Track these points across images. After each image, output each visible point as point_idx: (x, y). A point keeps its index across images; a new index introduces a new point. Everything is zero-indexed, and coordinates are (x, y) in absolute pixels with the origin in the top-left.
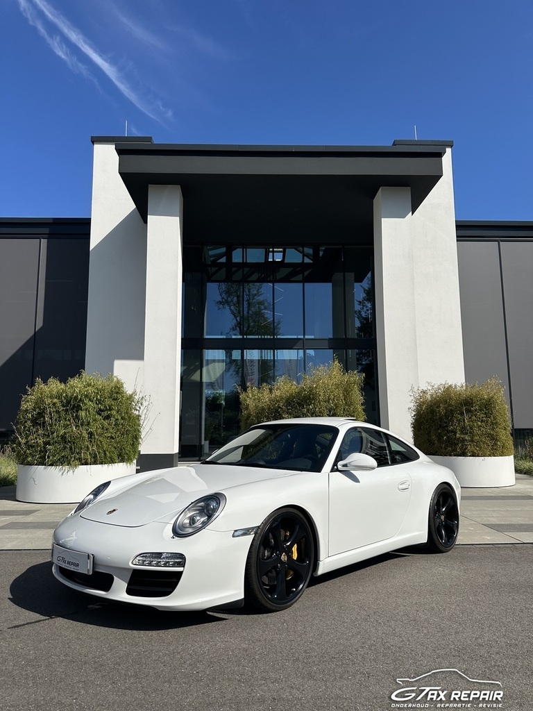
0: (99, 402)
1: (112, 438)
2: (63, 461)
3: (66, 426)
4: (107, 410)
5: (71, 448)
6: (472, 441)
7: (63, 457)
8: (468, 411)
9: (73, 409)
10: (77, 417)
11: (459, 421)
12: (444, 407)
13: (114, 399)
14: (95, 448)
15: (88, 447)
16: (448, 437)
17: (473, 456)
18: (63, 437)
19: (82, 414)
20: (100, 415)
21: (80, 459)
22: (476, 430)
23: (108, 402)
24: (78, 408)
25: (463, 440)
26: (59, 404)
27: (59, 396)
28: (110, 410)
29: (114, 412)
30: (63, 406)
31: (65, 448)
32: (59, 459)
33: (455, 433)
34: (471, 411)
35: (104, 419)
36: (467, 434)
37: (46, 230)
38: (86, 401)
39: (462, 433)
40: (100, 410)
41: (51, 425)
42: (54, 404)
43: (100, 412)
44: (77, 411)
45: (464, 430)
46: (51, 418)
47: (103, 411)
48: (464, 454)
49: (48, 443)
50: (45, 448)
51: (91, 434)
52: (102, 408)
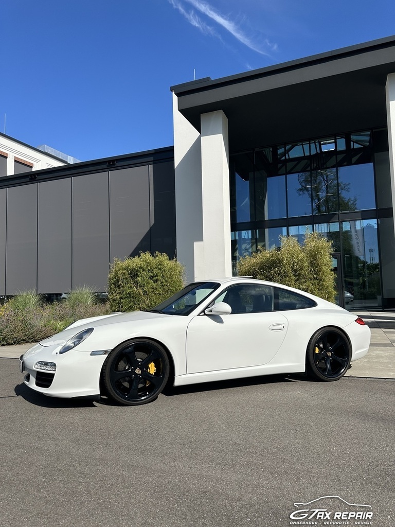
0: (150, 271)
3: (131, 287)
5: (134, 301)
7: (130, 307)
9: (134, 276)
10: (137, 281)
13: (159, 269)
14: (148, 301)
15: (144, 302)
18: (130, 294)
19: (139, 279)
20: (151, 279)
21: (140, 308)
23: (155, 271)
24: (137, 276)
26: (127, 274)
27: (126, 269)
28: (157, 276)
29: (159, 278)
31: (131, 301)
32: (128, 308)
35: (154, 283)
37: (151, 159)
38: (141, 271)
41: (123, 287)
42: (124, 274)
43: (151, 278)
49: (121, 298)
50: (120, 301)
52: (152, 275)
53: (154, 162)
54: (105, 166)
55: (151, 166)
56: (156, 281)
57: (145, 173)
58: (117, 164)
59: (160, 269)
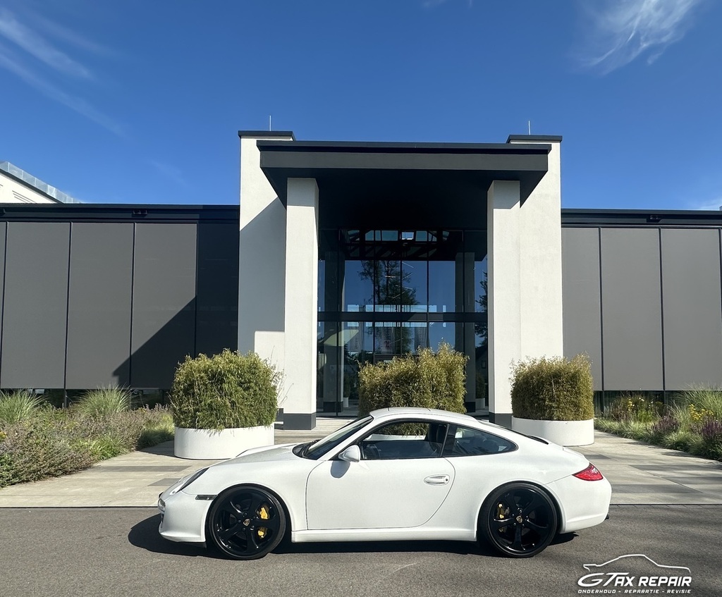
0: (241, 376)
1: (251, 405)
2: (211, 425)
3: (212, 396)
4: (246, 382)
5: (216, 415)
6: (558, 408)
7: (210, 422)
8: (556, 382)
9: (217, 382)
10: (221, 389)
11: (548, 390)
12: (537, 379)
13: (252, 374)
14: (237, 414)
15: (231, 415)
16: (539, 404)
17: (558, 420)
18: (210, 405)
19: (226, 386)
20: (241, 386)
21: (225, 424)
22: (562, 398)
23: (247, 376)
24: (222, 381)
26: (205, 378)
27: (206, 371)
28: (249, 382)
29: (252, 385)
30: (209, 379)
31: (212, 414)
32: (207, 424)
33: (545, 401)
34: (559, 383)
35: (245, 390)
36: (554, 401)
38: (229, 375)
39: (550, 400)
40: (241, 383)
41: (200, 395)
42: (202, 378)
43: (240, 384)
44: (221, 384)
45: (552, 398)
46: (199, 390)
47: (243, 383)
48: (551, 419)
49: (198, 410)
50: (195, 414)
51: (233, 403)
52: (243, 381)
54: (129, 215)
56: (248, 388)
58: (149, 216)
59: (254, 374)
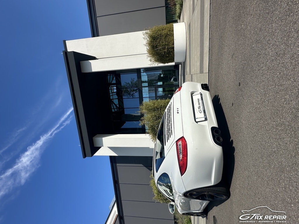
6: (168, 45)
11: (160, 50)
16: (167, 54)
17: (174, 44)
22: (164, 44)
25: (168, 48)
33: (165, 52)
36: (165, 47)
37: (114, 164)
45: (164, 48)
48: (173, 48)
53: (116, 163)
54: (117, 185)
55: (118, 165)
57: (120, 167)
58: (116, 179)
